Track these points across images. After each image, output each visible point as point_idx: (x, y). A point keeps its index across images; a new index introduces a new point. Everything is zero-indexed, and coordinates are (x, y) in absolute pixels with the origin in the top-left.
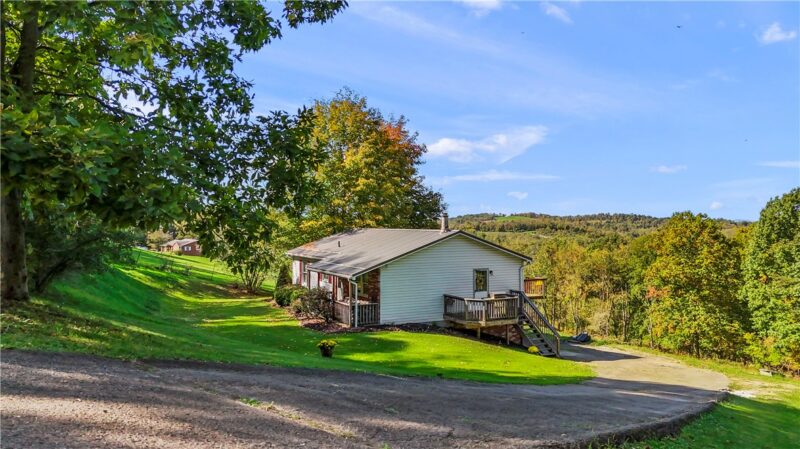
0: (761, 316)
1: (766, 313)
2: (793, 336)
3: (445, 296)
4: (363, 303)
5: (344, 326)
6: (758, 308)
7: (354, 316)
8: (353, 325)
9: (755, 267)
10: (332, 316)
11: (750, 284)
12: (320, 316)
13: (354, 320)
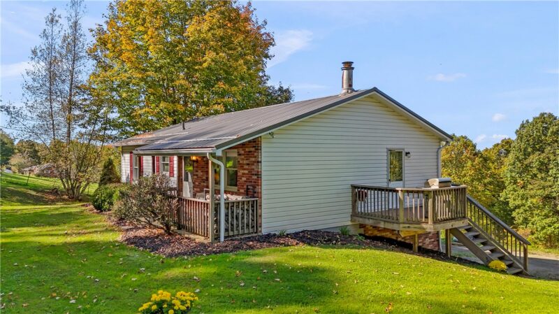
0: (522, 213)
1: (526, 211)
2: (549, 228)
3: (354, 187)
4: (233, 198)
5: (200, 239)
6: (518, 207)
7: (217, 222)
8: (217, 238)
9: (513, 174)
10: (176, 223)
11: (510, 187)
12: (156, 223)
13: (218, 230)
